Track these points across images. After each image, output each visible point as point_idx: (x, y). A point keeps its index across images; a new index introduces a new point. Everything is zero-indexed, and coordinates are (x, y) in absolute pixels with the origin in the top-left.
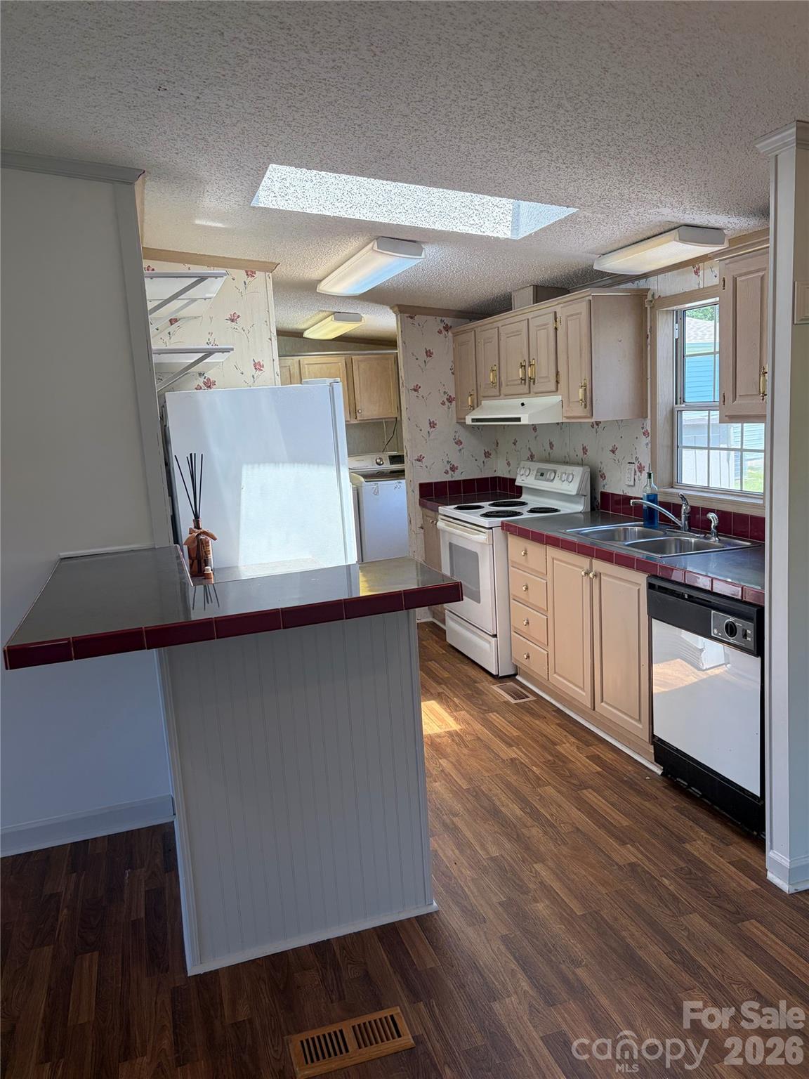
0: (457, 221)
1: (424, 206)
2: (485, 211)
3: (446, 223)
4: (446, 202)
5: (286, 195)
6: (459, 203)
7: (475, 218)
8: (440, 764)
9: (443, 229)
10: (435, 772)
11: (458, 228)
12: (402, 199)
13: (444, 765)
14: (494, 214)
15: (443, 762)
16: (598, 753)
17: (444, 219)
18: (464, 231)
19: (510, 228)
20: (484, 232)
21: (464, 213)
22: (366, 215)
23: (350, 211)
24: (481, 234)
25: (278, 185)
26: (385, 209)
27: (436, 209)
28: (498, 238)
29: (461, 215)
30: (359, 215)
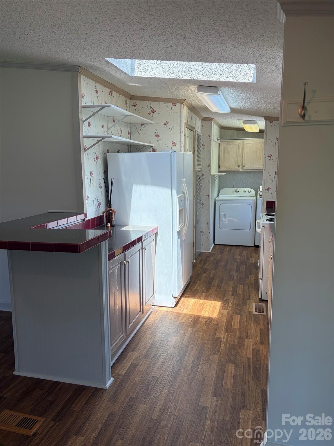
0: (223, 76)
1: (207, 70)
2: (239, 70)
3: (218, 77)
4: (219, 67)
5: (145, 70)
6: (226, 67)
7: (233, 73)
9: (216, 80)
11: (224, 79)
12: (197, 67)
14: (244, 71)
16: (261, 349)
17: (217, 75)
18: (227, 80)
19: (252, 77)
20: (237, 80)
21: (228, 72)
22: (179, 76)
23: (172, 75)
24: (236, 81)
25: (142, 66)
26: (188, 73)
27: (214, 71)
28: (245, 83)
29: (226, 73)
30: (176, 76)
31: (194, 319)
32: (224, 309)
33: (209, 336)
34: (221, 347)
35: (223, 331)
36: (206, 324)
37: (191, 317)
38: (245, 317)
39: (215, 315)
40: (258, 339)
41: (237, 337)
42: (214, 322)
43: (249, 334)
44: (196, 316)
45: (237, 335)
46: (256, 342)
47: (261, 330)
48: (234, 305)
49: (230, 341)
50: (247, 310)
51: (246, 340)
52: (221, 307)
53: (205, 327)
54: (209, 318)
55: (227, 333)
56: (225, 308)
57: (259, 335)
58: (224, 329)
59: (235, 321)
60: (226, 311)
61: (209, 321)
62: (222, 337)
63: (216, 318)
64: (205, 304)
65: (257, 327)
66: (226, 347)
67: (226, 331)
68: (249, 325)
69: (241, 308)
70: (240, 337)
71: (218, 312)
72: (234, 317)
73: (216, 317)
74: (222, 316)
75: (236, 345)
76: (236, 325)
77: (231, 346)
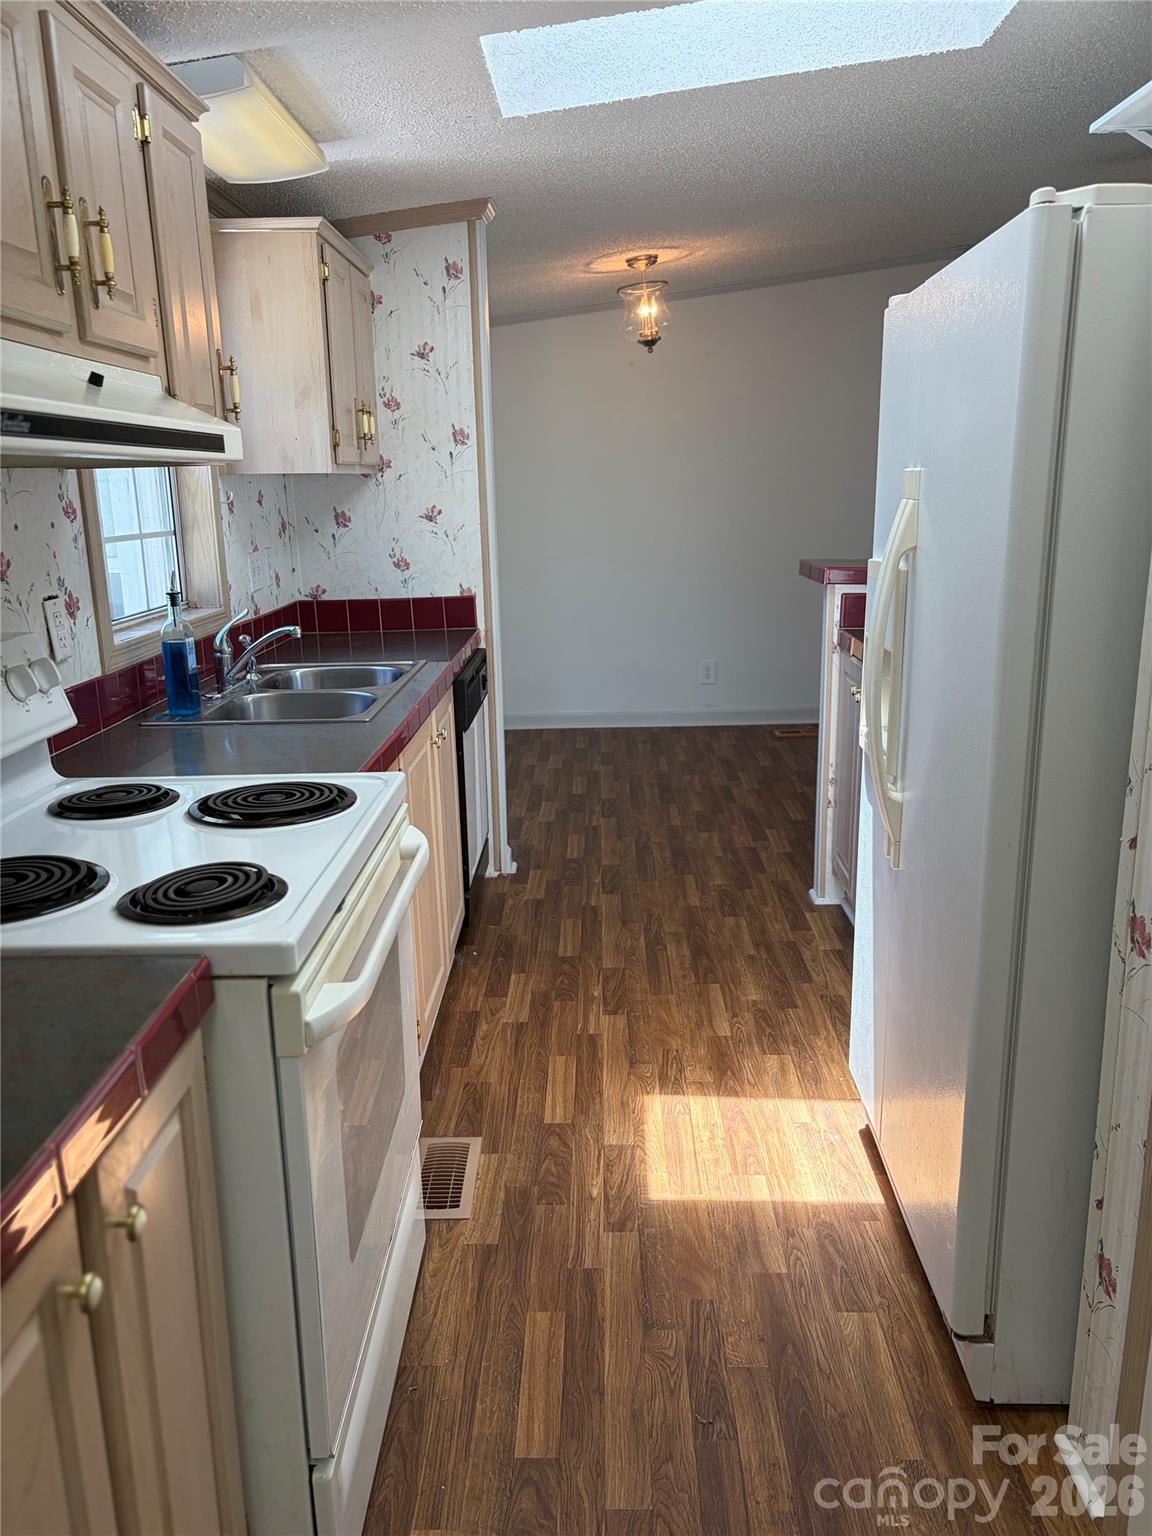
8: (732, 1028)
10: (748, 1016)
13: (726, 1025)
15: (724, 1030)
16: (481, 998)
31: (732, 1071)
32: (622, 1149)
33: (648, 1016)
34: (600, 987)
35: (605, 1038)
36: (678, 1059)
37: (753, 1082)
38: (521, 1115)
39: (657, 1108)
40: (485, 1027)
41: (556, 1024)
42: (649, 1070)
43: (510, 1041)
44: (737, 1094)
45: (554, 1031)
46: (493, 1015)
47: (465, 1062)
48: (574, 1188)
49: (576, 1010)
50: (510, 1157)
51: (524, 1017)
52: (643, 1161)
53: (675, 1047)
54: (678, 1090)
55: (591, 1032)
56: (619, 1155)
57: (478, 1040)
58: (602, 1046)
59: (565, 1088)
60: (611, 1139)
61: (672, 1073)
62: (605, 1019)
63: (648, 1093)
64: (728, 1168)
65: (478, 1073)
66: (587, 991)
67: (593, 1041)
68: (506, 1076)
69: (539, 1165)
70: (544, 1024)
71: (645, 1127)
72: (572, 1108)
73: (647, 1099)
74: (624, 1104)
75: (556, 999)
76: (560, 1068)
77: (573, 996)
